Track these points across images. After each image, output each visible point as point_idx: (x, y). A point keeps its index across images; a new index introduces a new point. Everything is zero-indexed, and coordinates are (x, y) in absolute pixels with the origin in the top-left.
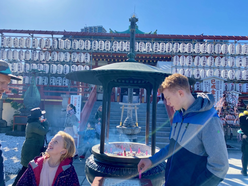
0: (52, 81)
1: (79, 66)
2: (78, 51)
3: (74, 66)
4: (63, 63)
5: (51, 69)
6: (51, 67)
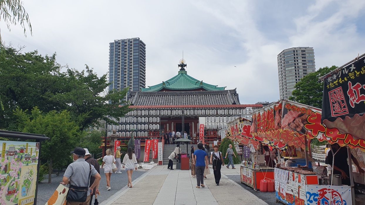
0: (139, 134)
1: (154, 125)
2: (153, 116)
3: (151, 125)
4: (145, 123)
5: (138, 127)
6: (138, 126)
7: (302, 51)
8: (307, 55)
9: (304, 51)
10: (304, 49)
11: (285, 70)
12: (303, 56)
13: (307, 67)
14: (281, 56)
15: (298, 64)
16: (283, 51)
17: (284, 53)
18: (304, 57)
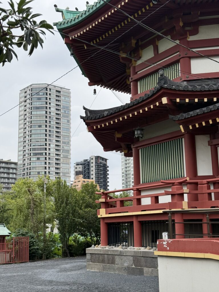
7: (57, 91)
8: (62, 98)
9: (59, 92)
10: (60, 88)
11: (31, 114)
12: (58, 98)
13: (61, 115)
14: (26, 92)
15: (50, 108)
16: (31, 86)
17: (32, 89)
18: (59, 101)
